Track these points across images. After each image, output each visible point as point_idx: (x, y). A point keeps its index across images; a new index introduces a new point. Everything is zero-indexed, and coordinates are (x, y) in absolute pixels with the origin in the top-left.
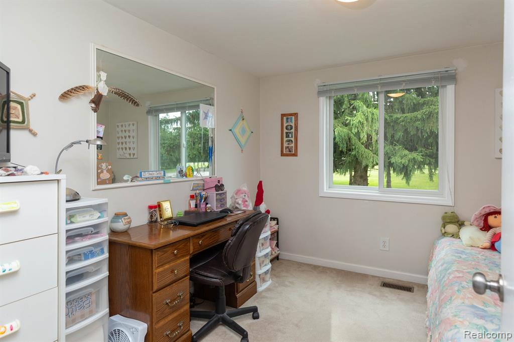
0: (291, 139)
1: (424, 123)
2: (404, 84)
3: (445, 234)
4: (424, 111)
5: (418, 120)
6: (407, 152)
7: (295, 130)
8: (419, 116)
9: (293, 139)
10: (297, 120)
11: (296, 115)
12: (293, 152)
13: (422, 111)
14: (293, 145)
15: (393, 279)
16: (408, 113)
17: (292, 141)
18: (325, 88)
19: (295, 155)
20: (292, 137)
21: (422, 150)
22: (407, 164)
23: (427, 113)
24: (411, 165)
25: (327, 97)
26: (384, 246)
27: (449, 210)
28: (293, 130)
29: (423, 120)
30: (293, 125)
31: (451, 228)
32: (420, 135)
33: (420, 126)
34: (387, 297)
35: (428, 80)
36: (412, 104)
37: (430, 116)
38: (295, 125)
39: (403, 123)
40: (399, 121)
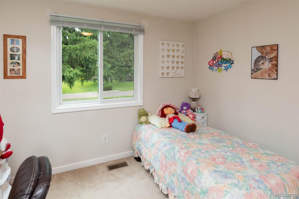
0: (18, 61)
1: (81, 52)
2: (118, 29)
3: (141, 123)
4: (81, 44)
5: (78, 50)
6: (72, 69)
7: (23, 52)
8: (79, 48)
9: (20, 62)
10: (25, 43)
11: (24, 38)
12: (21, 75)
13: (80, 45)
14: (21, 67)
15: (111, 161)
16: (70, 45)
17: (19, 64)
18: (56, 19)
19: (24, 77)
20: (19, 59)
21: (79, 68)
22: (73, 76)
23: (83, 46)
24: (75, 77)
25: (57, 27)
26: (105, 140)
27: (141, 108)
28: (20, 52)
29: (80, 50)
30: (20, 47)
31: (143, 119)
32: (78, 59)
33: (79, 54)
34: (118, 178)
35: (132, 29)
36: (73, 39)
37: (84, 48)
38: (23, 47)
39: (69, 51)
40: (66, 49)
